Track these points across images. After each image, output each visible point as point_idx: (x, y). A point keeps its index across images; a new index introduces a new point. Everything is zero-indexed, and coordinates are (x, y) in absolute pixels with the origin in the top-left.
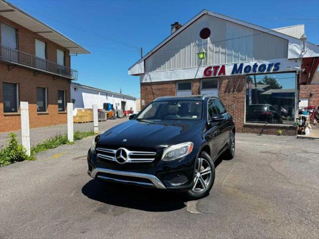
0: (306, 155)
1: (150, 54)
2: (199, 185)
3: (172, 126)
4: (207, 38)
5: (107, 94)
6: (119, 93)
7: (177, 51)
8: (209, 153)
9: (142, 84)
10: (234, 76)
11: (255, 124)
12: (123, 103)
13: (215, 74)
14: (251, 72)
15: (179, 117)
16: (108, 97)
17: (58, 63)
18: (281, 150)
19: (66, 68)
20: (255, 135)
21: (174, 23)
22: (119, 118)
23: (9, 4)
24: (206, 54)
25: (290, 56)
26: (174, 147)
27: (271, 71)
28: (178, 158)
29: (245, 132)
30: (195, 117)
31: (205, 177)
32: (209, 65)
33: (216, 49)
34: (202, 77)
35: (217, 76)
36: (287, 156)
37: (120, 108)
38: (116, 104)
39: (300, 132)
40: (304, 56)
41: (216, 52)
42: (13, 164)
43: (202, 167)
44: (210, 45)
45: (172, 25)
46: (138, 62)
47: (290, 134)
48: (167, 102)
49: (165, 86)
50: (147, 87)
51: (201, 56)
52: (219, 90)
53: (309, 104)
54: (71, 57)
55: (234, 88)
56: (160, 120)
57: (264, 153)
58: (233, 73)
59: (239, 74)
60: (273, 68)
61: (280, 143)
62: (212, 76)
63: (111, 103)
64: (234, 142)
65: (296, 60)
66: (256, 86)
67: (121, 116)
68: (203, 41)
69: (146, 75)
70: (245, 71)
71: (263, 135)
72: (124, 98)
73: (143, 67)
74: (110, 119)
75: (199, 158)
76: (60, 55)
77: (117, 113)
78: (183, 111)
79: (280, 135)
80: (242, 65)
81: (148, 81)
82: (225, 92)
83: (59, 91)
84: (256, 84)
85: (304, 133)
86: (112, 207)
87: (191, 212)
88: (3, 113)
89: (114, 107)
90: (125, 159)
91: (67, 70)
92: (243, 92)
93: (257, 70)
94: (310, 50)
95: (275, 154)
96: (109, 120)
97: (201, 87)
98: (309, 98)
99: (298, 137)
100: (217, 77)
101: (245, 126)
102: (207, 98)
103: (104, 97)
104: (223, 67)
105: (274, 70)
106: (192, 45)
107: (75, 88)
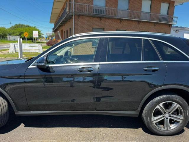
107: (176, 31)
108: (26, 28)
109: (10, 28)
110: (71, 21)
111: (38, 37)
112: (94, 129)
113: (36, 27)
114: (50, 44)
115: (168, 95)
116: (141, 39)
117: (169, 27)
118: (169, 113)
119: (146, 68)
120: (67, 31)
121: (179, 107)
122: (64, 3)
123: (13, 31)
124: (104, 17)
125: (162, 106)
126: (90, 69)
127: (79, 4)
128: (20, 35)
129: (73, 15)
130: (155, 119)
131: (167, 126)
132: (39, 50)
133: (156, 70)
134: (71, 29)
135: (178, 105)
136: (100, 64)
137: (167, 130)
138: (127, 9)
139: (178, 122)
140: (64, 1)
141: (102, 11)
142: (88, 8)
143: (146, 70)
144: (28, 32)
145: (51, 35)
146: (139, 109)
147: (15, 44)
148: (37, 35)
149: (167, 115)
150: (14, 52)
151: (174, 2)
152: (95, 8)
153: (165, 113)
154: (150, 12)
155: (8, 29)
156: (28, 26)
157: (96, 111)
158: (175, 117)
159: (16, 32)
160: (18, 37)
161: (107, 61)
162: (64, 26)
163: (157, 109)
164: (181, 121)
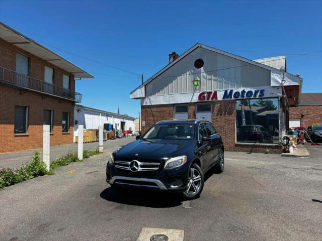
0: (285, 170)
1: (150, 80)
2: (192, 189)
3: (171, 145)
4: (200, 67)
5: (107, 115)
6: (117, 113)
7: (175, 78)
8: (200, 165)
9: (143, 107)
10: (225, 101)
11: (245, 143)
12: (123, 124)
13: (208, 99)
14: (240, 98)
15: (176, 137)
16: (108, 118)
17: (64, 87)
18: (265, 166)
19: (70, 92)
20: (245, 153)
21: (171, 53)
22: (119, 138)
23: (26, 38)
24: (200, 81)
25: (273, 84)
26: (173, 159)
27: (257, 97)
28: (175, 167)
29: (236, 151)
30: (189, 137)
31: (196, 183)
32: (202, 91)
33: (208, 77)
34: (196, 101)
35: (210, 100)
36: (268, 170)
37: (119, 128)
38: (116, 124)
39: (285, 151)
40: (285, 85)
41: (209, 79)
42: (36, 178)
43: (194, 176)
44: (203, 73)
45: (170, 55)
46: (139, 87)
47: (275, 153)
48: (167, 126)
49: (164, 109)
50: (147, 109)
51: (196, 83)
52: (212, 113)
53: (301, 124)
54: (76, 81)
55: (226, 111)
56: (161, 140)
57: (249, 168)
58: (224, 98)
59: (229, 99)
60: (259, 94)
61: (266, 161)
62: (206, 100)
63: (111, 124)
64: (223, 158)
65: (277, 87)
66: (250, 108)
67: (120, 136)
68: (197, 70)
69: (146, 99)
70: (235, 97)
71: (253, 154)
72: (123, 119)
73: (144, 92)
74: (111, 139)
75: (191, 168)
76: (66, 79)
77: (117, 133)
78: (180, 132)
79: (267, 153)
80: (231, 91)
81: (149, 104)
82: (218, 115)
83: (63, 112)
84: (250, 106)
85: (288, 152)
86: (127, 205)
87: (186, 207)
88: (13, 134)
89: (114, 127)
90: (137, 168)
91: (71, 93)
92: (233, 115)
93: (245, 96)
94: (289, 80)
95: (259, 169)
96: (109, 140)
97: (196, 110)
98: (300, 119)
99: (283, 155)
100: (210, 102)
101: (236, 145)
102: (198, 122)
103: (105, 118)
104: (215, 93)
105: (259, 96)
106: (188, 73)
107: (78, 110)
117: (72, 104)
151: (74, 76)
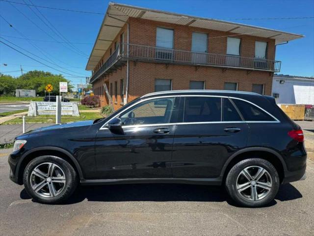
54: (277, 46)
76: (260, 47)
83: (254, 84)
91: (269, 62)
107: (281, 81)
108: (46, 77)
109: (21, 77)
110: (123, 70)
111: (66, 91)
112: (171, 203)
113: (62, 76)
114: (86, 103)
115: (253, 159)
116: (220, 98)
117: (270, 75)
118: (256, 179)
119: (227, 129)
120: (116, 83)
121: (266, 173)
122: (111, 42)
123: (24, 82)
124: (171, 64)
125: (247, 172)
126: (166, 130)
127: (136, 45)
128: (36, 88)
129: (126, 62)
130: (241, 187)
131: (255, 196)
132: (73, 111)
133: (238, 131)
134: (122, 81)
135: (265, 171)
136: (176, 125)
137: (255, 200)
138: (206, 52)
139: (266, 191)
140: (111, 40)
141: (169, 55)
142: (149, 51)
143: (227, 131)
144: (51, 84)
145: (86, 87)
146: (222, 175)
147: (37, 102)
148: (65, 89)
149: (253, 183)
150: (35, 115)
151: (274, 40)
152: (158, 51)
153: (251, 180)
154: (240, 55)
155: (18, 79)
156: (48, 74)
157: (172, 179)
158: (262, 185)
159: (30, 85)
160: (32, 91)
161: (184, 122)
162: (110, 76)
163: (242, 175)
164: (270, 189)
